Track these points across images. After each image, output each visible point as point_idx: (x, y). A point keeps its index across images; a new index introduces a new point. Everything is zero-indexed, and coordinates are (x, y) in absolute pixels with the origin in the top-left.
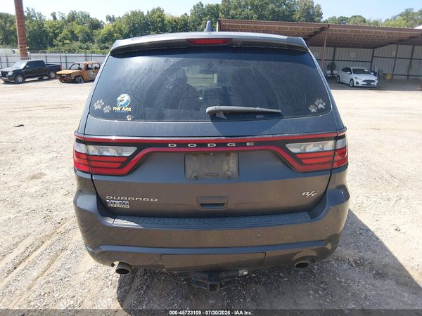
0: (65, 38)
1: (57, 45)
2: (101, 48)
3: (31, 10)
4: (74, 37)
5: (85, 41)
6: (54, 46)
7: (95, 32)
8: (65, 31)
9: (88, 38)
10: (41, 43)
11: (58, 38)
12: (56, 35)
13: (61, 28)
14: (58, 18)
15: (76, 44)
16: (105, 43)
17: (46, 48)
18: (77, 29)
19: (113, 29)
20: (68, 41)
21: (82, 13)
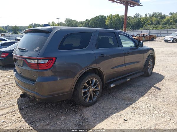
0: (148, 24)
1: (144, 27)
2: (163, 27)
3: (137, 14)
4: (152, 23)
5: (156, 24)
6: (143, 27)
7: (162, 20)
8: (149, 21)
9: (158, 23)
10: (138, 26)
11: (145, 24)
12: (145, 23)
13: (147, 20)
14: (148, 16)
15: (152, 26)
16: (165, 25)
17: (140, 28)
18: (154, 19)
19: (170, 18)
20: (149, 25)
21: (158, 13)
